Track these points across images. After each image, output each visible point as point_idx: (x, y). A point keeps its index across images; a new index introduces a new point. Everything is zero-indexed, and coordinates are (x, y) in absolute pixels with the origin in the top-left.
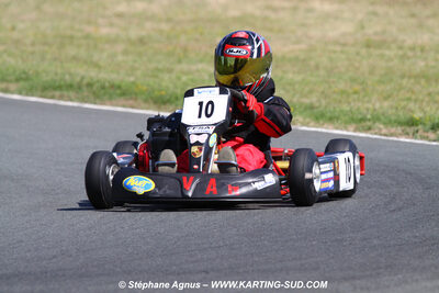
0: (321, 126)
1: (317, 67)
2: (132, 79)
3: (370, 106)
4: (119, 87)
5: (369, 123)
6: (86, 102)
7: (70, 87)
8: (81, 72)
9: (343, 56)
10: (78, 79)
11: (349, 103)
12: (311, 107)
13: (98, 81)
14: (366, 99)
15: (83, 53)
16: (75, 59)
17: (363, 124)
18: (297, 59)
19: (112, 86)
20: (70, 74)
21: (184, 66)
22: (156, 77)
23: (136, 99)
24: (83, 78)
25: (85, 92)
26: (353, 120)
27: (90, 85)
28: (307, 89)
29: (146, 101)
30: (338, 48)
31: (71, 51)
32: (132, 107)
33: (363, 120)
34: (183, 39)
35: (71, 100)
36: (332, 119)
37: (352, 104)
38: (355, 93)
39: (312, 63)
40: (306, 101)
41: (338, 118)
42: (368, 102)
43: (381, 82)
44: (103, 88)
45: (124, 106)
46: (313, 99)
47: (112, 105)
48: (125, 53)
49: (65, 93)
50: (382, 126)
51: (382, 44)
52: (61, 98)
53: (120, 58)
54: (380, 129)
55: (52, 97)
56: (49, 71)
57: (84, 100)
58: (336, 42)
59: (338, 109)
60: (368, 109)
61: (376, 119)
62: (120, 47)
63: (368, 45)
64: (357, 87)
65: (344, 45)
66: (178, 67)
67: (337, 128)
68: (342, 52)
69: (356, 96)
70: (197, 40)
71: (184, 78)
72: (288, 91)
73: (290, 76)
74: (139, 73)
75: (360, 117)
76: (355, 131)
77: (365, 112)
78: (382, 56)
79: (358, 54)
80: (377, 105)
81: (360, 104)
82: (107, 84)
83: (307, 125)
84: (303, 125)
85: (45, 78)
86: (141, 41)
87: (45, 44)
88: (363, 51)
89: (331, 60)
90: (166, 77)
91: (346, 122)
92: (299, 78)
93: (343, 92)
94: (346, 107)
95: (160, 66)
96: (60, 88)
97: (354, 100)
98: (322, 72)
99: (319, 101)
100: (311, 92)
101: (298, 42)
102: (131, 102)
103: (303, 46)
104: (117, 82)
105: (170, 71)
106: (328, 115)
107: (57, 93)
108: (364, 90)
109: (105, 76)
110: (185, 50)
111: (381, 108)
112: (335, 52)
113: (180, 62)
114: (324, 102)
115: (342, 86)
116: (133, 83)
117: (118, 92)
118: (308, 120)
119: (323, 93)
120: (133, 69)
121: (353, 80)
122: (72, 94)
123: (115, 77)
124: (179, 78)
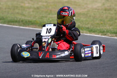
0: (91, 34)
1: (90, 16)
2: (35, 19)
3: (106, 28)
4: (31, 22)
5: (105, 33)
6: (21, 26)
7: (16, 21)
8: (19, 17)
9: (98, 13)
10: (19, 19)
11: (99, 27)
12: (88, 28)
13: (25, 20)
14: (105, 26)
15: (20, 12)
16: (18, 13)
17: (104, 33)
18: (84, 14)
19: (29, 21)
20: (17, 18)
21: (50, 16)
22: (42, 19)
23: (36, 25)
24: (20, 19)
25: (21, 23)
26: (101, 32)
27: (22, 21)
28: (87, 23)
29: (39, 26)
30: (96, 11)
31: (17, 11)
32: (35, 28)
33: (104, 32)
34: (50, 8)
35: (16, 25)
36: (94, 32)
37: (101, 27)
38: (102, 24)
39: (89, 15)
40: (87, 26)
41: (96, 31)
42: (106, 27)
43: (109, 21)
44: (26, 22)
45: (32, 27)
46: (89, 26)
47: (29, 27)
48: (33, 11)
49: (15, 23)
50: (109, 34)
51: (110, 9)
52: (14, 25)
53: (32, 13)
54: (109, 35)
55: (11, 25)
56: (10, 17)
57: (20, 26)
58: (96, 9)
59: (96, 29)
60: (105, 29)
61: (108, 32)
62: (31, 10)
63: (106, 10)
64: (102, 22)
65: (99, 10)
66: (49, 16)
67: (96, 34)
68: (98, 12)
69: (102, 25)
70: (54, 8)
71: (50, 19)
72: (81, 23)
73: (82, 19)
74: (37, 18)
75: (103, 31)
76: (101, 35)
77: (104, 30)
78: (110, 13)
79: (102, 12)
80: (108, 28)
81: (103, 27)
82: (27, 21)
83: (87, 33)
84: (86, 33)
85: (9, 19)
86: (38, 8)
87: (9, 9)
88: (104, 12)
89: (94, 14)
90: (45, 19)
91: (99, 33)
92: (85, 19)
93: (98, 24)
94: (98, 28)
95: (43, 15)
96: (13, 22)
97: (101, 26)
98: (92, 18)
99: (91, 26)
100: (88, 24)
101: (85, 9)
102: (34, 26)
103: (86, 10)
104: (30, 20)
105: (46, 17)
106: (93, 30)
107: (12, 23)
108: (104, 23)
109: (27, 18)
110: (51, 11)
111: (109, 28)
112: (95, 12)
113: (49, 14)
114: (92, 27)
115: (97, 22)
116: (35, 21)
117: (31, 23)
118: (87, 32)
119: (92, 24)
120: (35, 16)
121: (101, 20)
122: (17, 24)
123: (30, 19)
124: (49, 19)
